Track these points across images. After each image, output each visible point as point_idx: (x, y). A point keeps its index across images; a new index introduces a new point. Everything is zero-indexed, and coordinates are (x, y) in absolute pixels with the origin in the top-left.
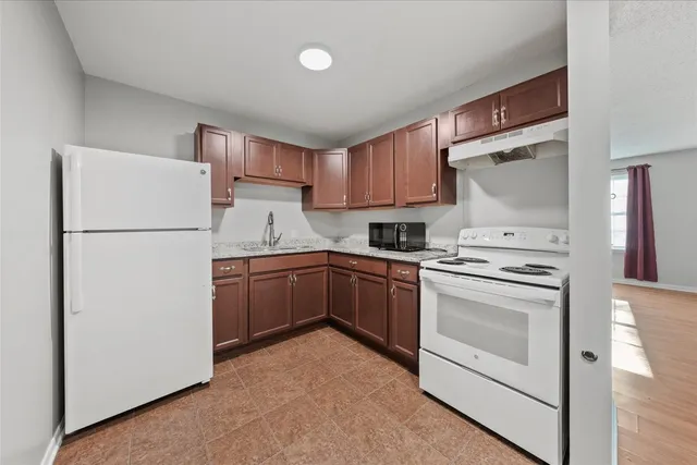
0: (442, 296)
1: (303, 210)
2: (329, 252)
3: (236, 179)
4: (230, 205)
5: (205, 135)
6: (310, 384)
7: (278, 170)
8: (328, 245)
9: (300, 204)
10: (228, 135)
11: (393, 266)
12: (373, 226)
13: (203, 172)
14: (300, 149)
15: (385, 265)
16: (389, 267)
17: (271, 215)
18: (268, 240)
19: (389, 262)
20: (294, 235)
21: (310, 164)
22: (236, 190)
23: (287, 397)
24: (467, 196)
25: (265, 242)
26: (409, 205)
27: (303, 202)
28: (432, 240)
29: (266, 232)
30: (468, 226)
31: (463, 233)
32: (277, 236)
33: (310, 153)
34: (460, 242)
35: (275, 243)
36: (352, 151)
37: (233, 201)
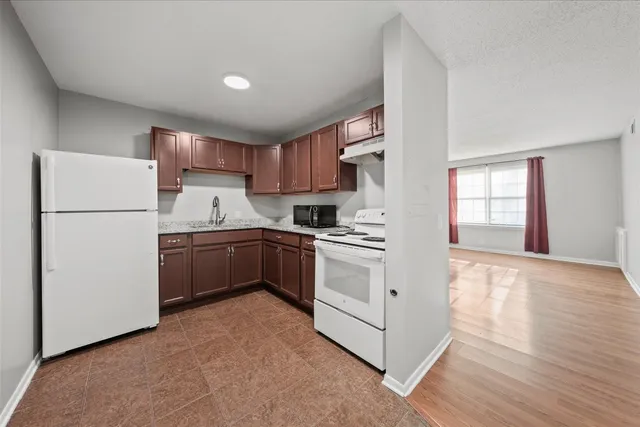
0: (328, 260)
1: (246, 195)
2: (264, 229)
3: (185, 170)
4: (180, 191)
5: (158, 136)
6: (235, 328)
7: (221, 162)
8: (267, 223)
9: (244, 190)
10: (178, 135)
11: (304, 239)
12: (297, 208)
13: (151, 167)
14: (241, 145)
15: (298, 238)
16: (300, 241)
17: (216, 198)
18: (214, 219)
19: (301, 235)
20: (238, 215)
21: (250, 157)
22: (184, 179)
23: (213, 336)
24: (363, 185)
25: (211, 222)
26: (321, 191)
27: (246, 187)
28: (342, 219)
29: (213, 212)
30: (364, 208)
31: (359, 213)
32: (222, 216)
33: (250, 148)
34: (356, 220)
35: (221, 222)
36: (284, 147)
37: (181, 187)
